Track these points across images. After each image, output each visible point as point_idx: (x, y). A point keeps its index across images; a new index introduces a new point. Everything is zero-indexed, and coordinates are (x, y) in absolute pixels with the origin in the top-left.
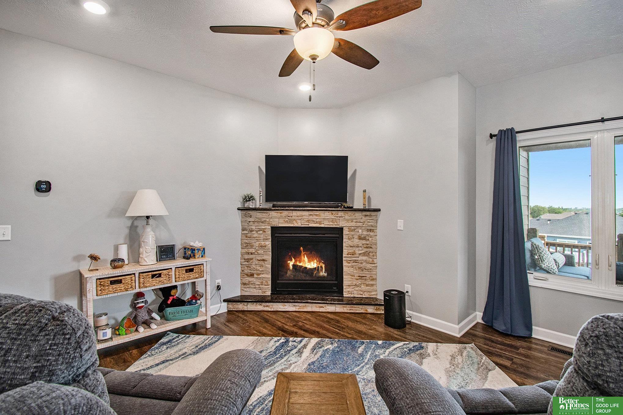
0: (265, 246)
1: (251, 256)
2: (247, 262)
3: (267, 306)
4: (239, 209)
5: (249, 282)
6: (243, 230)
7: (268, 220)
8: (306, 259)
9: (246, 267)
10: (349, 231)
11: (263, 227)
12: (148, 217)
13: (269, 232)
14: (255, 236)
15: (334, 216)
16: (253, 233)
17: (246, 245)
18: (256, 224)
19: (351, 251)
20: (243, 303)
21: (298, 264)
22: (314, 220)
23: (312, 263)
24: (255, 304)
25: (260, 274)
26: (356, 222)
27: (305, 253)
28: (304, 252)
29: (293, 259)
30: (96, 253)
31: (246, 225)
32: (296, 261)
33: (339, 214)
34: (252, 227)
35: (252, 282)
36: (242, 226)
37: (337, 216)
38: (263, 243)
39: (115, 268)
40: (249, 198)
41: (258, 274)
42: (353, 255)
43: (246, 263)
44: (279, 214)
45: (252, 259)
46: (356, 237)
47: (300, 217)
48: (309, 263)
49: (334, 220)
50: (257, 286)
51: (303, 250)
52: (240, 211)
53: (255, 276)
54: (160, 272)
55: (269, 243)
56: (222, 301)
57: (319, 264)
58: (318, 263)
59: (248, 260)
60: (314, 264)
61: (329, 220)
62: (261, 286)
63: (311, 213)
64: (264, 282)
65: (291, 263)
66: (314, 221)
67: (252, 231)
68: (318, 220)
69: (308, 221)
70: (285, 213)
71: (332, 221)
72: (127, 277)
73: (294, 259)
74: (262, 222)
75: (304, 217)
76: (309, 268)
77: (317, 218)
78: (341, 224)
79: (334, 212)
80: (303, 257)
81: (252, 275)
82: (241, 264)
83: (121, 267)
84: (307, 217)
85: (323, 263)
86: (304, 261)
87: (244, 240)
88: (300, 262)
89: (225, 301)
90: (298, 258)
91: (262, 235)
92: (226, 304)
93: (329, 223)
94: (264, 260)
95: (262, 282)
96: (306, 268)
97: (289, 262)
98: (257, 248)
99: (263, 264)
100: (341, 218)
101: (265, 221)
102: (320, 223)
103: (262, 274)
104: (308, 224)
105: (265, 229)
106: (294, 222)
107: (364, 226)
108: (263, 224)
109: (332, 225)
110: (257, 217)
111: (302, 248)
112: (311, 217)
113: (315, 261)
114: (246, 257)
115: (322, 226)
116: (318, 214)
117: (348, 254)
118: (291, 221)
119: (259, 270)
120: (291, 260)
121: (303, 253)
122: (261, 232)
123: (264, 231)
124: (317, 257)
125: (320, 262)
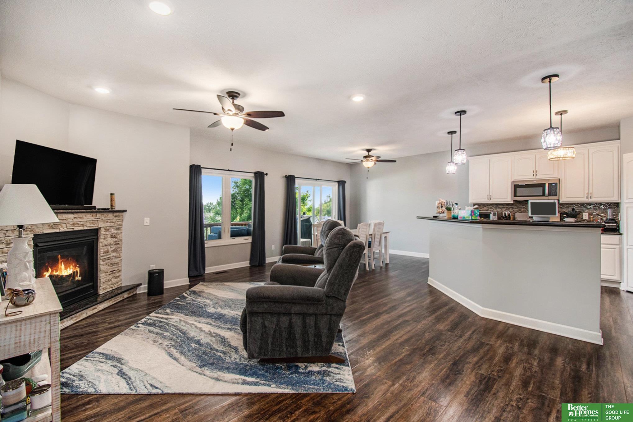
7: (30, 227)
8: (63, 266)
10: (105, 231)
19: (105, 250)
22: (79, 223)
23: (68, 269)
26: (110, 222)
27: (62, 261)
28: (61, 259)
29: (49, 269)
32: (52, 271)
33: (98, 215)
37: (96, 217)
42: (107, 253)
46: (109, 236)
48: (65, 271)
49: (94, 221)
51: (61, 257)
57: (75, 269)
58: (74, 268)
60: (70, 270)
61: (89, 222)
63: (76, 215)
65: (48, 274)
66: (78, 224)
68: (82, 223)
69: (73, 224)
71: (92, 223)
76: (65, 276)
77: (80, 220)
78: (99, 225)
79: (94, 214)
80: (60, 265)
84: (73, 221)
85: (78, 267)
86: (61, 269)
88: (56, 272)
90: (55, 267)
93: (90, 225)
96: (62, 276)
100: (99, 219)
102: (83, 225)
104: (74, 227)
106: (60, 227)
107: (115, 225)
109: (92, 227)
111: (59, 256)
112: (75, 220)
113: (72, 267)
115: (86, 228)
116: (81, 216)
117: (103, 253)
118: (56, 226)
120: (48, 271)
121: (60, 261)
124: (73, 262)
125: (75, 266)
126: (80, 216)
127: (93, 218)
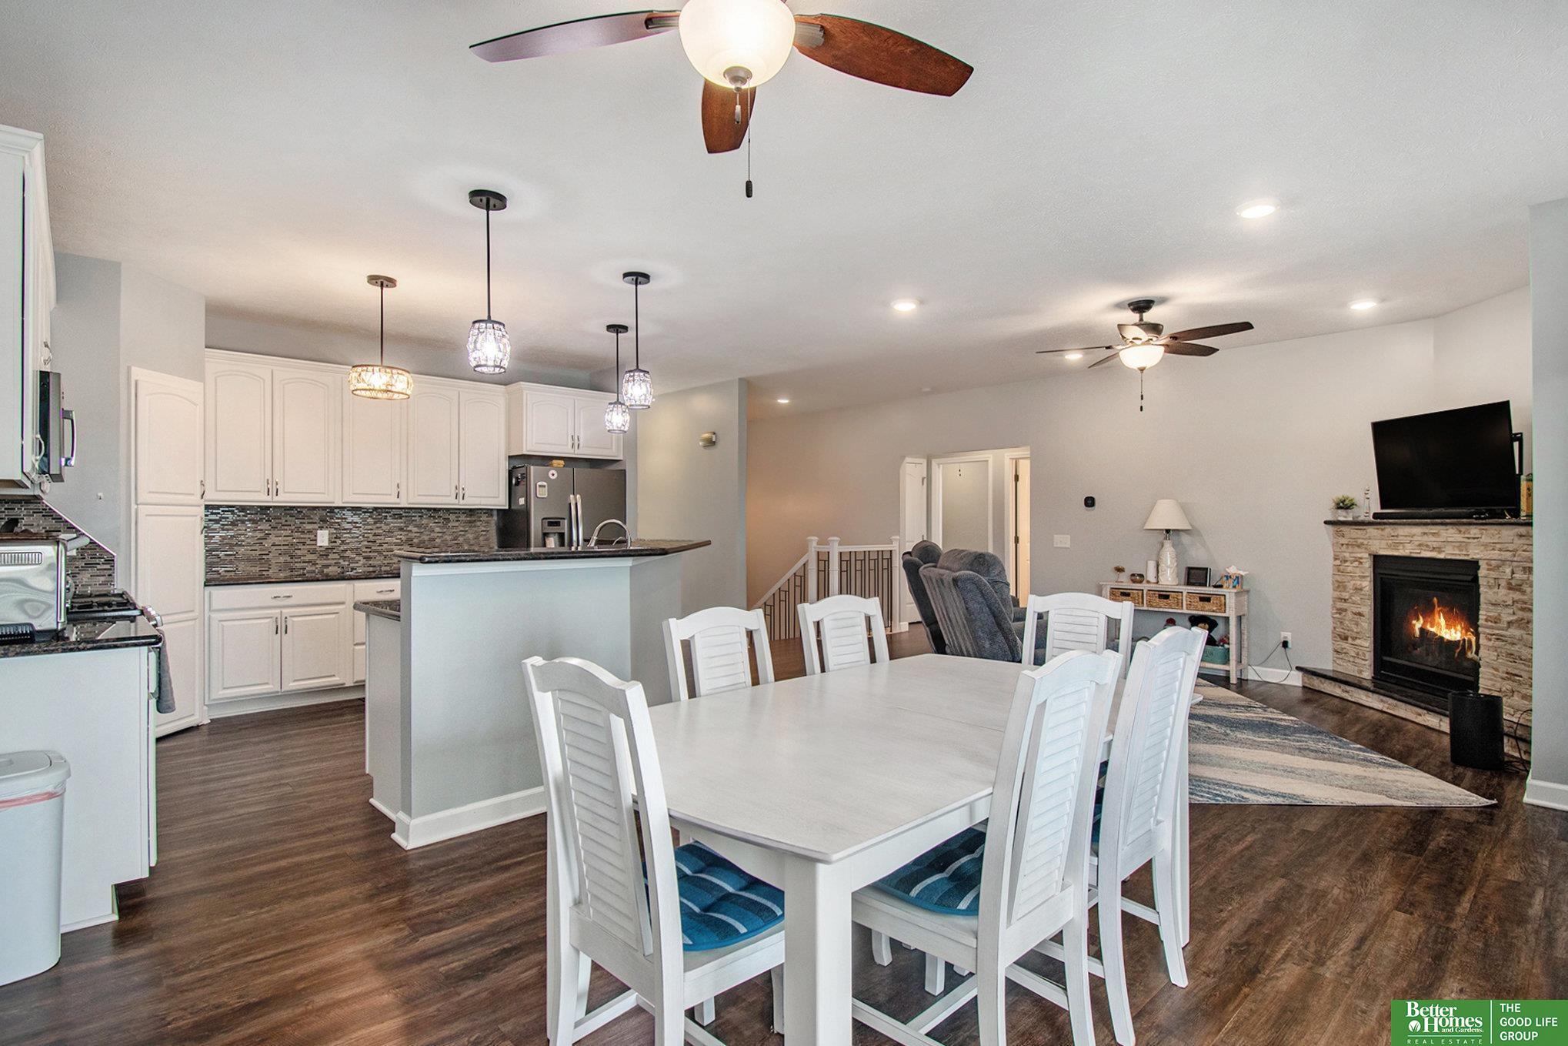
0: (1361, 589)
1: (1345, 604)
2: (1340, 614)
3: (1347, 692)
4: (1326, 523)
5: (1343, 649)
6: (1336, 559)
7: (1365, 542)
8: (1442, 621)
9: (1338, 623)
10: (1488, 569)
11: (1359, 555)
12: (1168, 531)
13: (1368, 564)
14: (1349, 569)
15: (1463, 536)
16: (1346, 564)
17: (1339, 586)
18: (1350, 549)
19: (1492, 614)
20: (1320, 679)
21: (1428, 627)
22: (1429, 544)
23: (1453, 630)
24: (1333, 683)
25: (1356, 638)
27: (1441, 610)
28: (1438, 607)
29: (1421, 617)
30: (1121, 565)
31: (1338, 550)
32: (1425, 622)
33: (1471, 532)
34: (1345, 554)
35: (1344, 651)
36: (1334, 551)
37: (1466, 536)
38: (1359, 583)
39: (1134, 581)
40: (1344, 505)
41: (1354, 639)
43: (1338, 616)
44: (1380, 532)
45: (1346, 610)
46: (1502, 582)
47: (1409, 538)
48: (1447, 630)
49: (1464, 543)
50: (1352, 659)
51: (1438, 602)
52: (1329, 527)
53: (1350, 639)
54: (1168, 593)
55: (1367, 585)
56: (1294, 668)
57: (1466, 635)
58: (1464, 631)
59: (1340, 611)
60: (1455, 633)
61: (1454, 544)
62: (1357, 660)
63: (1424, 529)
64: (1360, 653)
65: (1418, 625)
66: (1427, 546)
67: (1346, 561)
68: (1435, 545)
69: (1420, 545)
70: (1388, 530)
71: (1459, 547)
72: (1134, 591)
73: (1423, 618)
74: (1359, 546)
75: (1415, 538)
76: (1447, 640)
77: (1434, 539)
78: (1473, 553)
79: (1463, 528)
80: (1437, 616)
81: (1346, 639)
82: (1333, 617)
83: (1141, 582)
84: (1419, 538)
85: (1472, 633)
86: (1439, 624)
87: (1337, 576)
88: (1432, 626)
89: (1298, 668)
90: (1429, 616)
91: (1358, 569)
92: (1300, 674)
93: (1454, 550)
94: (1360, 614)
95: (1358, 654)
96: (1442, 638)
97: (1414, 622)
98: (1351, 591)
99: (1359, 620)
100: (1475, 539)
101: (1362, 544)
102: (1439, 550)
103: (1360, 639)
104: (1419, 551)
105: (1361, 558)
107: (1513, 556)
108: (1359, 550)
109: (1460, 555)
110: (1352, 536)
111: (1435, 599)
112: (1425, 538)
113: (1459, 627)
114: (1339, 605)
115: (1442, 556)
116: (1435, 531)
117: (1486, 620)
118: (1396, 545)
119: (1352, 631)
120: (1418, 619)
121: (1437, 609)
122: (1356, 564)
123: (1361, 563)
124: (1462, 619)
125: (1467, 631)
126: (1432, 531)
127: (1459, 537)
